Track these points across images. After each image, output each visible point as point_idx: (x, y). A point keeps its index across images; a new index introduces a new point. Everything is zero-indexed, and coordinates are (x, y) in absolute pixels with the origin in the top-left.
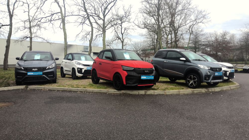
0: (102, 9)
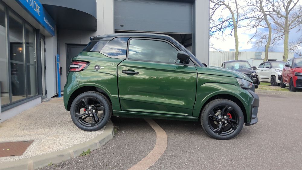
0: (284, 4)
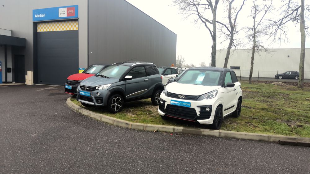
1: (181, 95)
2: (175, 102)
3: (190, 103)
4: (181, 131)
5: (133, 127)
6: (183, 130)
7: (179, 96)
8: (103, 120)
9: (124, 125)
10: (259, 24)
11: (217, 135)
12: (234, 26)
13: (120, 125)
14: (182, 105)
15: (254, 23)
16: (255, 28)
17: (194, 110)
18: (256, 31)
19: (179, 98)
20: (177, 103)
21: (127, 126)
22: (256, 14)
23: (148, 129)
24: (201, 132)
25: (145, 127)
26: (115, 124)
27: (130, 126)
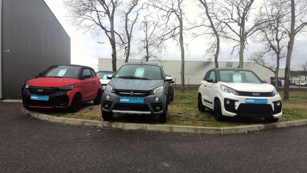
1: (256, 93)
2: (251, 101)
3: (267, 100)
4: (264, 128)
5: (225, 132)
6: (265, 126)
7: (253, 94)
8: (175, 130)
9: (213, 132)
10: (150, 38)
11: (285, 126)
12: (130, 37)
13: (207, 132)
14: (259, 102)
15: (147, 37)
16: (148, 40)
17: (270, 105)
18: (148, 43)
19: (254, 96)
20: (253, 101)
21: (219, 132)
22: (147, 28)
23: (240, 132)
24: (275, 126)
25: (237, 130)
26: (199, 132)
27: (222, 132)
